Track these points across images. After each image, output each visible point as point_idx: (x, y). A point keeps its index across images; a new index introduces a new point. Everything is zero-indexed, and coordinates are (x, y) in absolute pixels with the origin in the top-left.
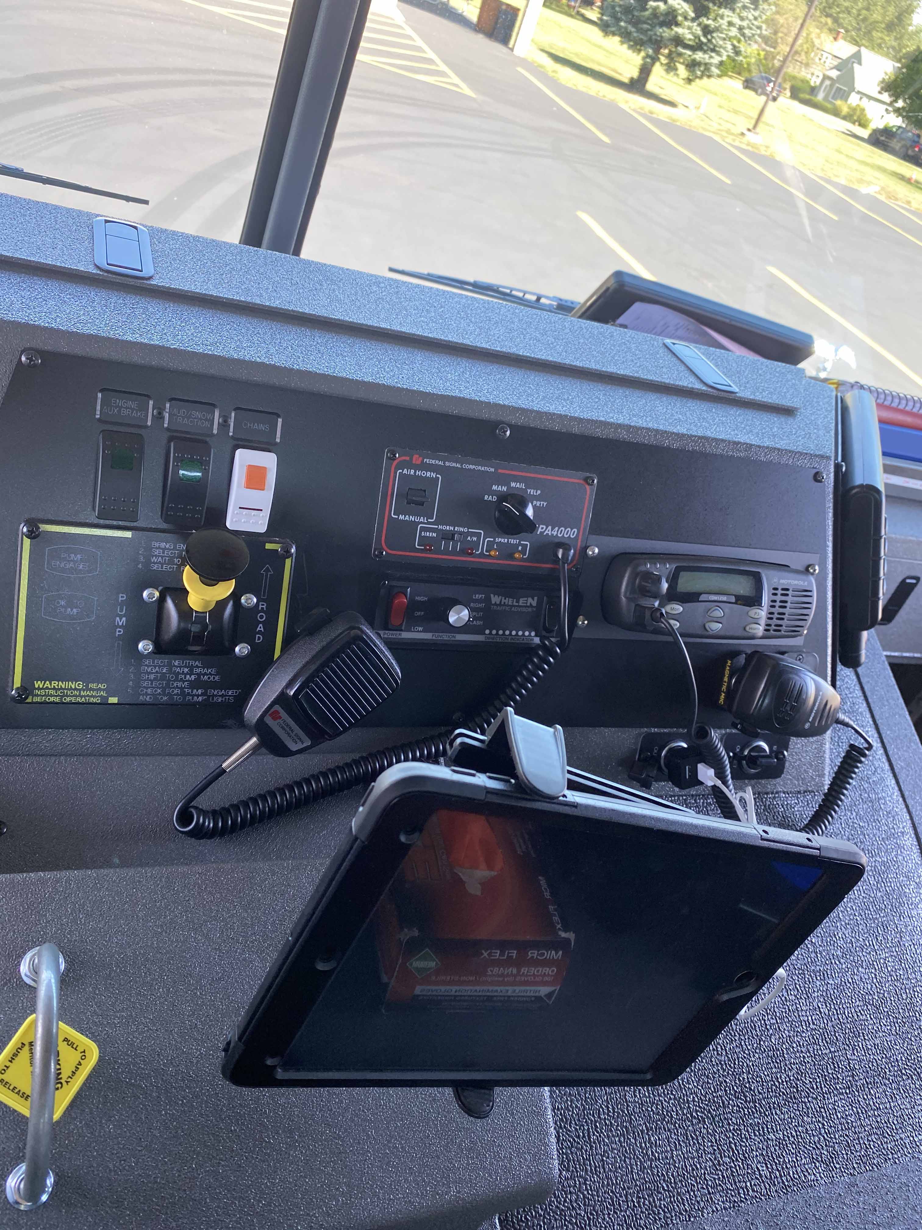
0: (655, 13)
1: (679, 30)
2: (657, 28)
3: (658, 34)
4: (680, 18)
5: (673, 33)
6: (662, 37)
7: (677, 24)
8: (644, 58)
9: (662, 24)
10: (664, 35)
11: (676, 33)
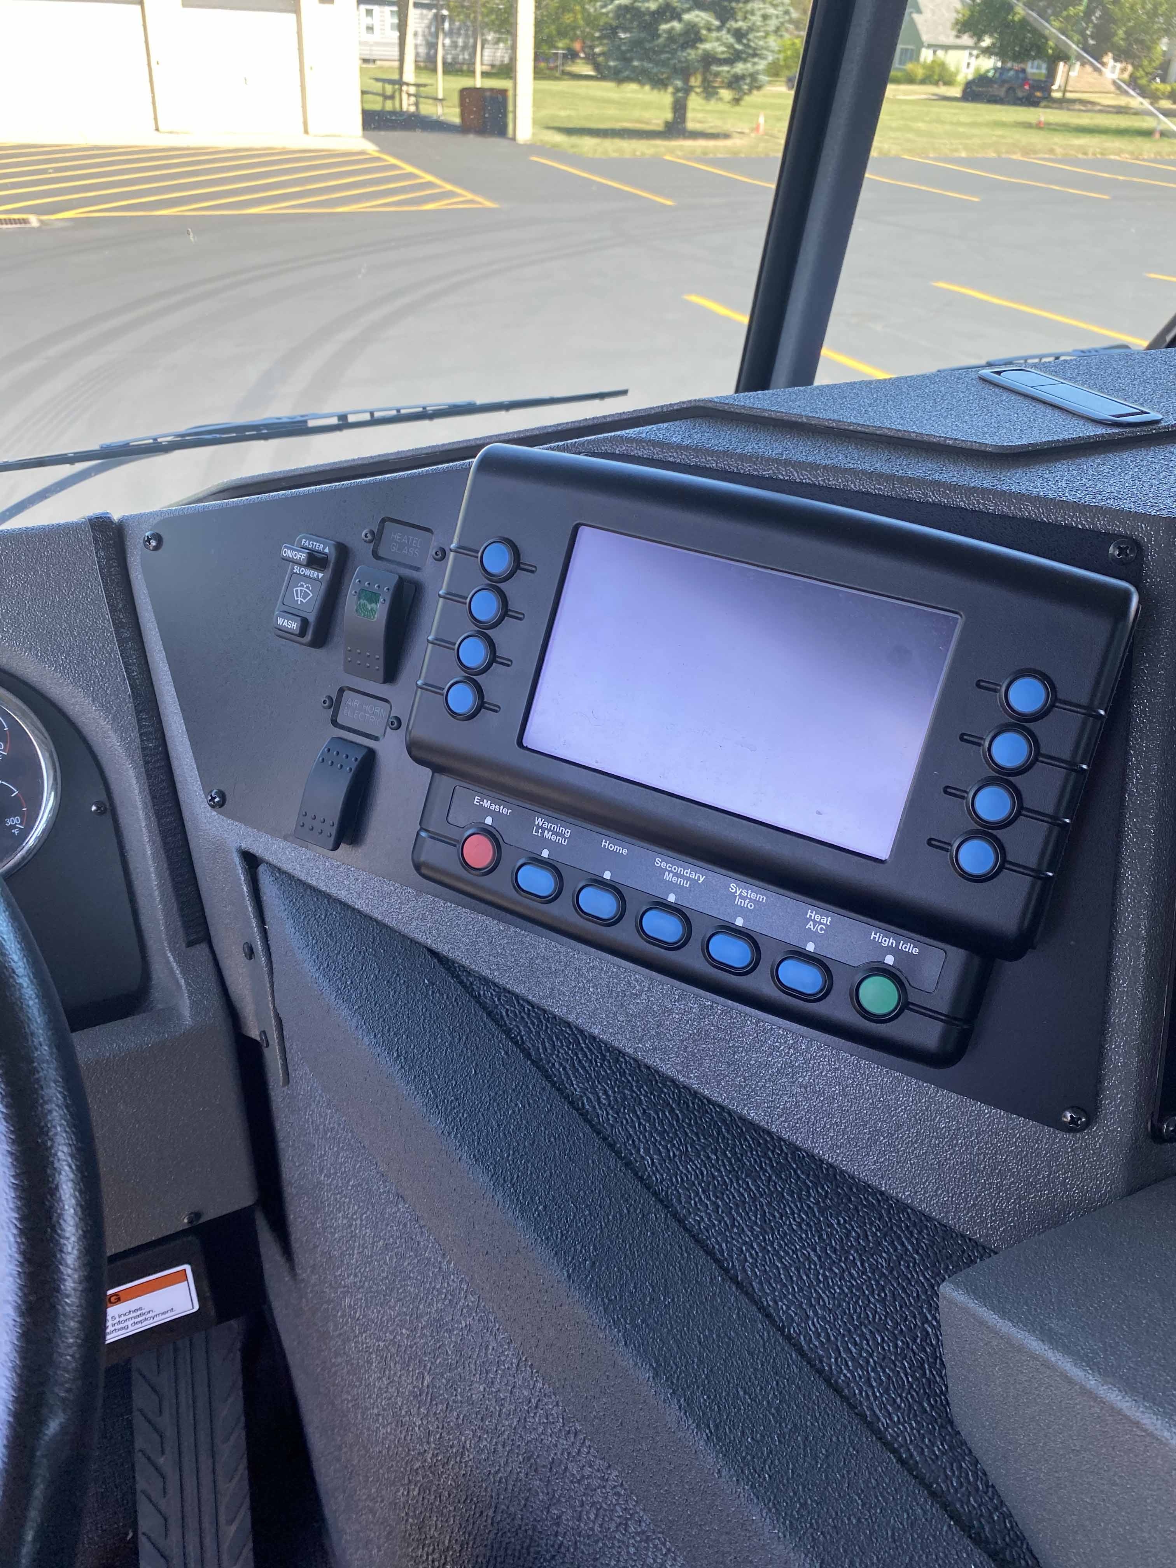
0: (671, 36)
1: (707, 46)
2: (679, 53)
3: (683, 59)
4: (704, 32)
5: (700, 52)
6: (687, 61)
7: (701, 40)
8: (674, 94)
9: (684, 46)
10: (690, 58)
11: (705, 50)
